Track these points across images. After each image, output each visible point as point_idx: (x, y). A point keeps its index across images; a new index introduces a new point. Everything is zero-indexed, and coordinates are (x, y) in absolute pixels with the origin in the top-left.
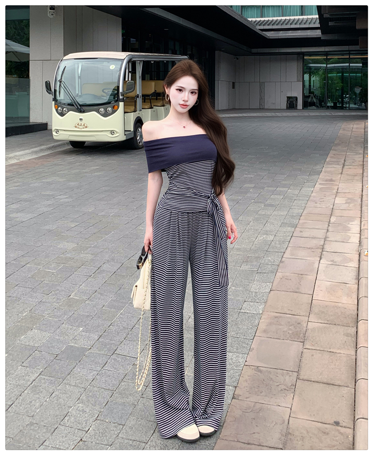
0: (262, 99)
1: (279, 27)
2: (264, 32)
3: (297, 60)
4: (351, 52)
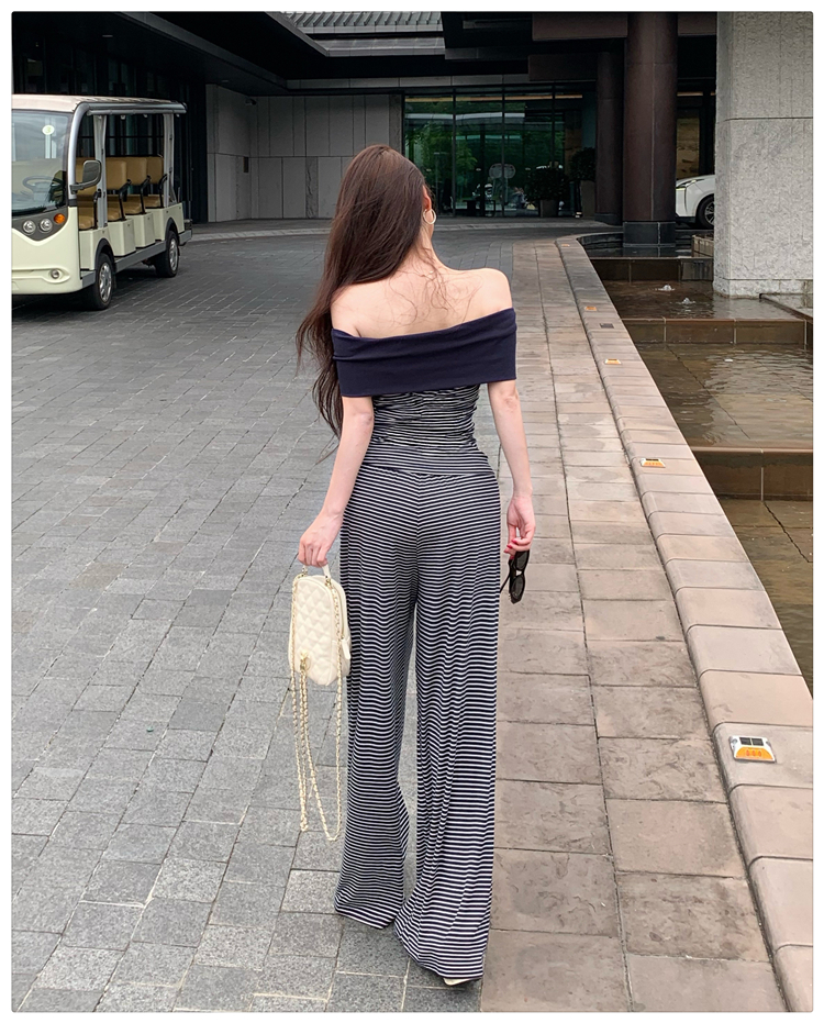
0: (311, 195)
1: (349, 30)
2: (316, 42)
3: (390, 106)
4: (508, 89)
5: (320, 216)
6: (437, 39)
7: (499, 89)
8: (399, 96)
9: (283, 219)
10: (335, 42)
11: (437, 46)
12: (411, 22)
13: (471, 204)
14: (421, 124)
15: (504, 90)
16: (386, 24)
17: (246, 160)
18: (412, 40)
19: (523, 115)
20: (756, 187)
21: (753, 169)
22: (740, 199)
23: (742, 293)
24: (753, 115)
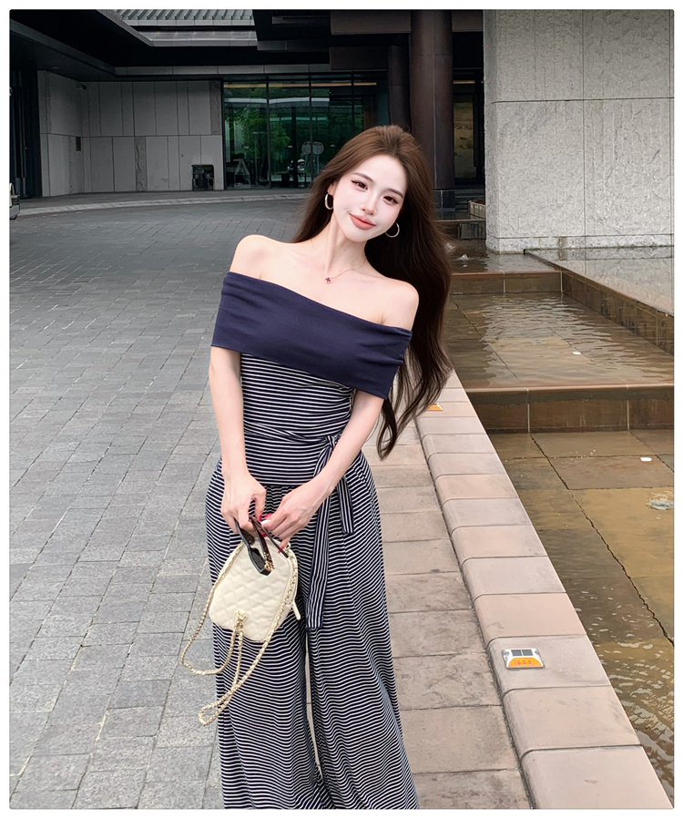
0: (140, 171)
1: (171, 23)
2: (141, 33)
3: (210, 90)
4: (313, 77)
5: (150, 188)
6: (250, 32)
7: (307, 77)
8: (218, 83)
9: (114, 192)
10: (158, 33)
11: (250, 38)
12: (227, 17)
13: (285, 177)
14: (241, 107)
15: (310, 77)
16: (204, 18)
17: (78, 140)
18: (228, 33)
19: (328, 100)
20: (518, 160)
21: (515, 144)
22: (506, 169)
23: (509, 249)
24: (514, 99)
